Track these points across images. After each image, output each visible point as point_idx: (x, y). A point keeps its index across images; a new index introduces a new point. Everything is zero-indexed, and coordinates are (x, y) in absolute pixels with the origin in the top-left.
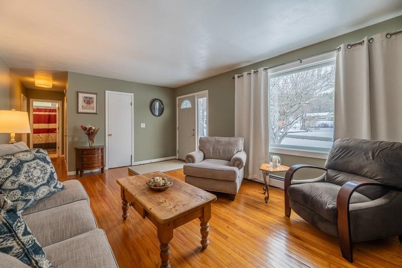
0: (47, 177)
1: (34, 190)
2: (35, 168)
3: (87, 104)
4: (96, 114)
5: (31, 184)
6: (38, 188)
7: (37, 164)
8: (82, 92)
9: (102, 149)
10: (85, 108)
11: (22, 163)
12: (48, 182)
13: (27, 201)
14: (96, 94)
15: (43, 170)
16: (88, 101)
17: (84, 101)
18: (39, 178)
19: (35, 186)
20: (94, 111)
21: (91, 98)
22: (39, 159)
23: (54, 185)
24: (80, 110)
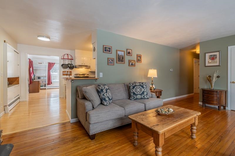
0: (141, 92)
1: (136, 95)
2: (138, 88)
3: (212, 60)
4: (219, 66)
5: (136, 93)
6: (137, 95)
7: (139, 87)
8: (208, 53)
9: (226, 92)
10: (211, 63)
11: (136, 86)
12: (142, 94)
13: (134, 97)
14: (219, 51)
15: (141, 90)
16: (213, 58)
17: (210, 58)
18: (138, 92)
19: (137, 94)
20: (218, 64)
21: (215, 55)
22: (141, 86)
23: (143, 96)
24: (207, 64)
